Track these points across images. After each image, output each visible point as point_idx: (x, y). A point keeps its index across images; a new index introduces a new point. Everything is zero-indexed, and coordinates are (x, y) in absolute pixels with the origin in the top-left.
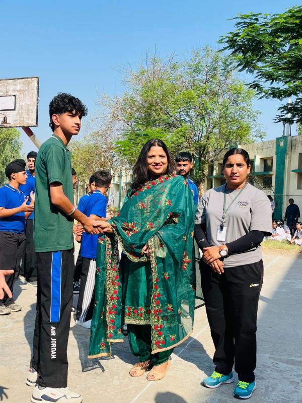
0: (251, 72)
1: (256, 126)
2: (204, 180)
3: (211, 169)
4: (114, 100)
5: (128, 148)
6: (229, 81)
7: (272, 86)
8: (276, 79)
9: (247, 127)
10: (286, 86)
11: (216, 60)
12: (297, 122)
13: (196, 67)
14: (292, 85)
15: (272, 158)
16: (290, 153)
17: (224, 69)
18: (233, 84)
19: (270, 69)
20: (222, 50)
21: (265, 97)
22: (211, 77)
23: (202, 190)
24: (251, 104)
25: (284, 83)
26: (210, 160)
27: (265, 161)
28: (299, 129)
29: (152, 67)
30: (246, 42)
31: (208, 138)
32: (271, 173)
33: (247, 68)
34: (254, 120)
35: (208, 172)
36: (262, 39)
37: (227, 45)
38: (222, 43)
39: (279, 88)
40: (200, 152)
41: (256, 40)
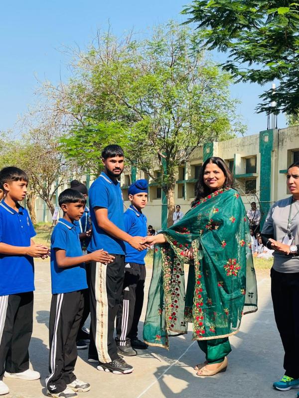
0: (224, 50)
1: (235, 117)
2: (174, 186)
3: (183, 172)
4: (59, 88)
5: (75, 147)
6: (199, 63)
7: (251, 68)
8: (254, 59)
9: (224, 120)
10: (267, 68)
11: (182, 38)
12: (283, 112)
13: (158, 46)
14: (274, 66)
15: (255, 157)
16: (276, 149)
17: (194, 49)
18: (206, 67)
19: (248, 47)
20: (187, 23)
21: (241, 81)
22: (178, 59)
23: (171, 198)
24: (228, 91)
25: (264, 64)
26: (181, 160)
27: (247, 160)
28: (290, 122)
29: (105, 47)
30: (215, 13)
31: (176, 134)
32: (254, 175)
33: (218, 46)
34: (233, 111)
35: (179, 175)
36: (234, 8)
37: (192, 16)
38: (186, 13)
39: (259, 70)
40: (167, 150)
41: (228, 10)
